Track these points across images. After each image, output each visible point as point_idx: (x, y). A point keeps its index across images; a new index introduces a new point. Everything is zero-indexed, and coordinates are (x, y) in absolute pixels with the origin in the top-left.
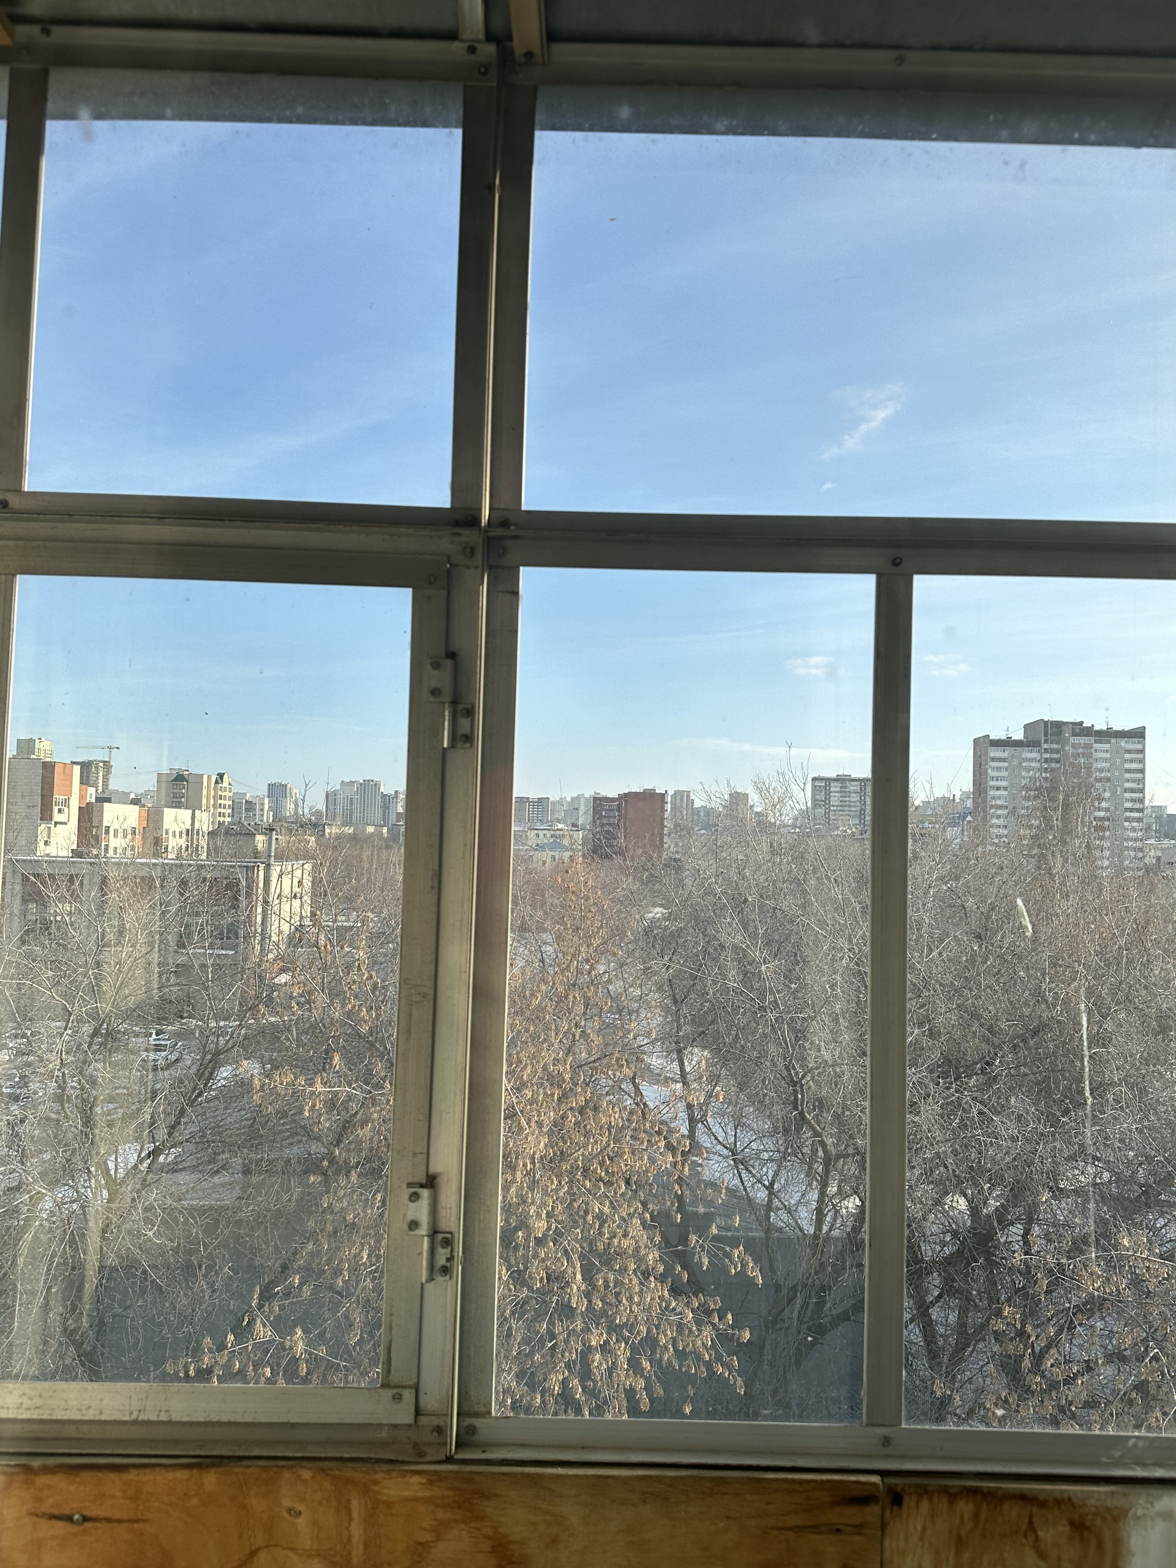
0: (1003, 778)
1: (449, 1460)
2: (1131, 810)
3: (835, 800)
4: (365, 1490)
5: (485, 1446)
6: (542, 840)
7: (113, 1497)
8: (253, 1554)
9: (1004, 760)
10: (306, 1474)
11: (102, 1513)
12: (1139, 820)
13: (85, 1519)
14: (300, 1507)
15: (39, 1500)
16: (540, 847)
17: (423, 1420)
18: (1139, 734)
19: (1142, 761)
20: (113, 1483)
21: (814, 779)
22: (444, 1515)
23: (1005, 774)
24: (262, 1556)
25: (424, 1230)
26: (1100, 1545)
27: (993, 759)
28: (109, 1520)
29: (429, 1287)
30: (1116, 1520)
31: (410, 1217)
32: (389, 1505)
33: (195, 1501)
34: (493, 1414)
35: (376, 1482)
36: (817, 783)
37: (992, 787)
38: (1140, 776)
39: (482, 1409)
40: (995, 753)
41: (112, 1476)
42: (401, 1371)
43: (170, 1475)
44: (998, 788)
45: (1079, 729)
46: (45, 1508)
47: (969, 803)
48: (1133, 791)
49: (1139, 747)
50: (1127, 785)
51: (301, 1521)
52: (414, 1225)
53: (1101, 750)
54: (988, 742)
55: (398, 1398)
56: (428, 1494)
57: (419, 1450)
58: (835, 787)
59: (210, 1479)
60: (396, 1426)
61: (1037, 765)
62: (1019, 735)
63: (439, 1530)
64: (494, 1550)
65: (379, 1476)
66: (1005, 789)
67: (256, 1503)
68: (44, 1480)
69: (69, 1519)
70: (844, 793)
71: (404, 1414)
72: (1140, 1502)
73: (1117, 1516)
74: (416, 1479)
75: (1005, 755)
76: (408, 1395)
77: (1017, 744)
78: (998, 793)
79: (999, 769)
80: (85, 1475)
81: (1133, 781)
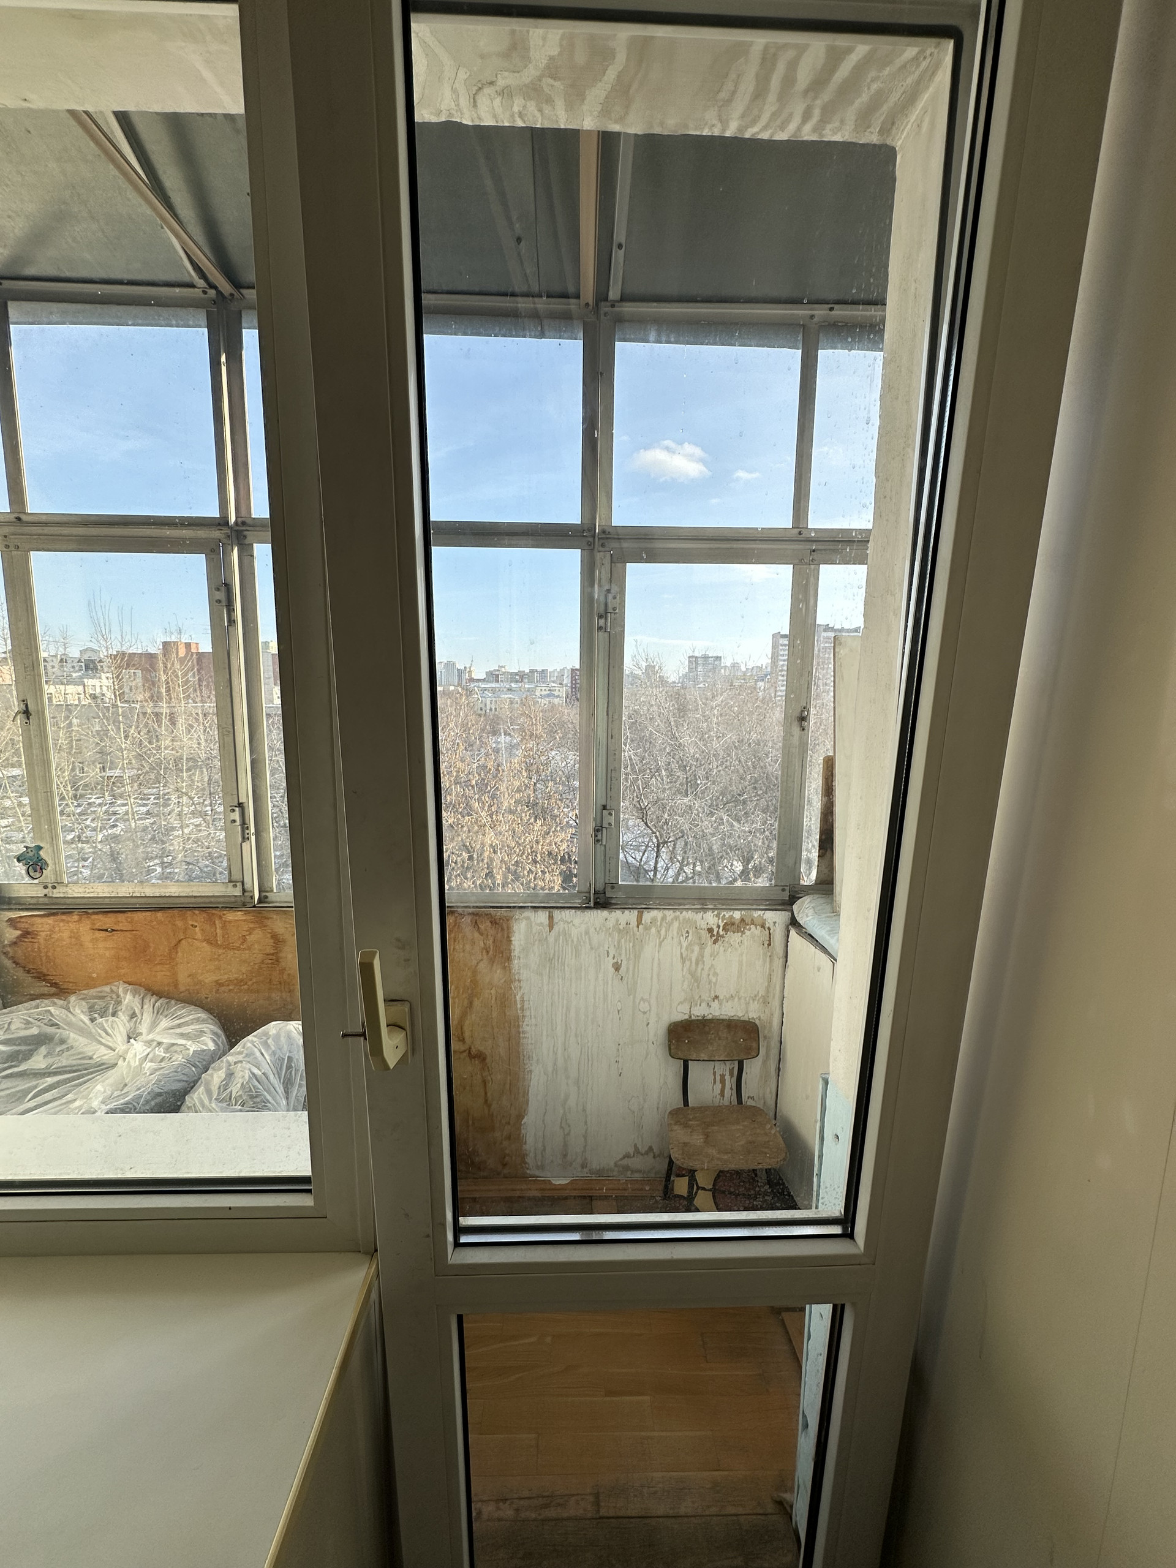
1: (254, 907)
3: (700, 667)
4: (221, 917)
5: (272, 902)
6: (544, 693)
7: (122, 922)
8: (180, 941)
10: (197, 912)
11: (119, 928)
13: (113, 930)
14: (196, 924)
15: (94, 924)
16: (542, 697)
17: (246, 894)
20: (121, 917)
21: (689, 657)
22: (252, 925)
24: (183, 941)
25: (238, 823)
26: (503, 929)
27: (781, 645)
28: (122, 931)
29: (243, 844)
30: (508, 920)
31: (232, 819)
32: (230, 922)
33: (155, 923)
34: (275, 891)
35: (224, 914)
37: (781, 660)
39: (269, 889)
41: (122, 915)
42: (236, 876)
43: (144, 914)
46: (96, 927)
47: (769, 669)
51: (197, 929)
52: (234, 821)
54: (779, 636)
55: (235, 886)
56: (244, 918)
57: (244, 905)
58: (701, 662)
59: (159, 915)
60: (236, 896)
63: (250, 931)
64: (272, 937)
65: (225, 912)
67: (180, 923)
68: (94, 917)
69: (106, 930)
70: (705, 664)
71: (238, 892)
72: (517, 914)
73: (508, 919)
74: (240, 913)
76: (239, 885)
79: (785, 650)
80: (110, 915)
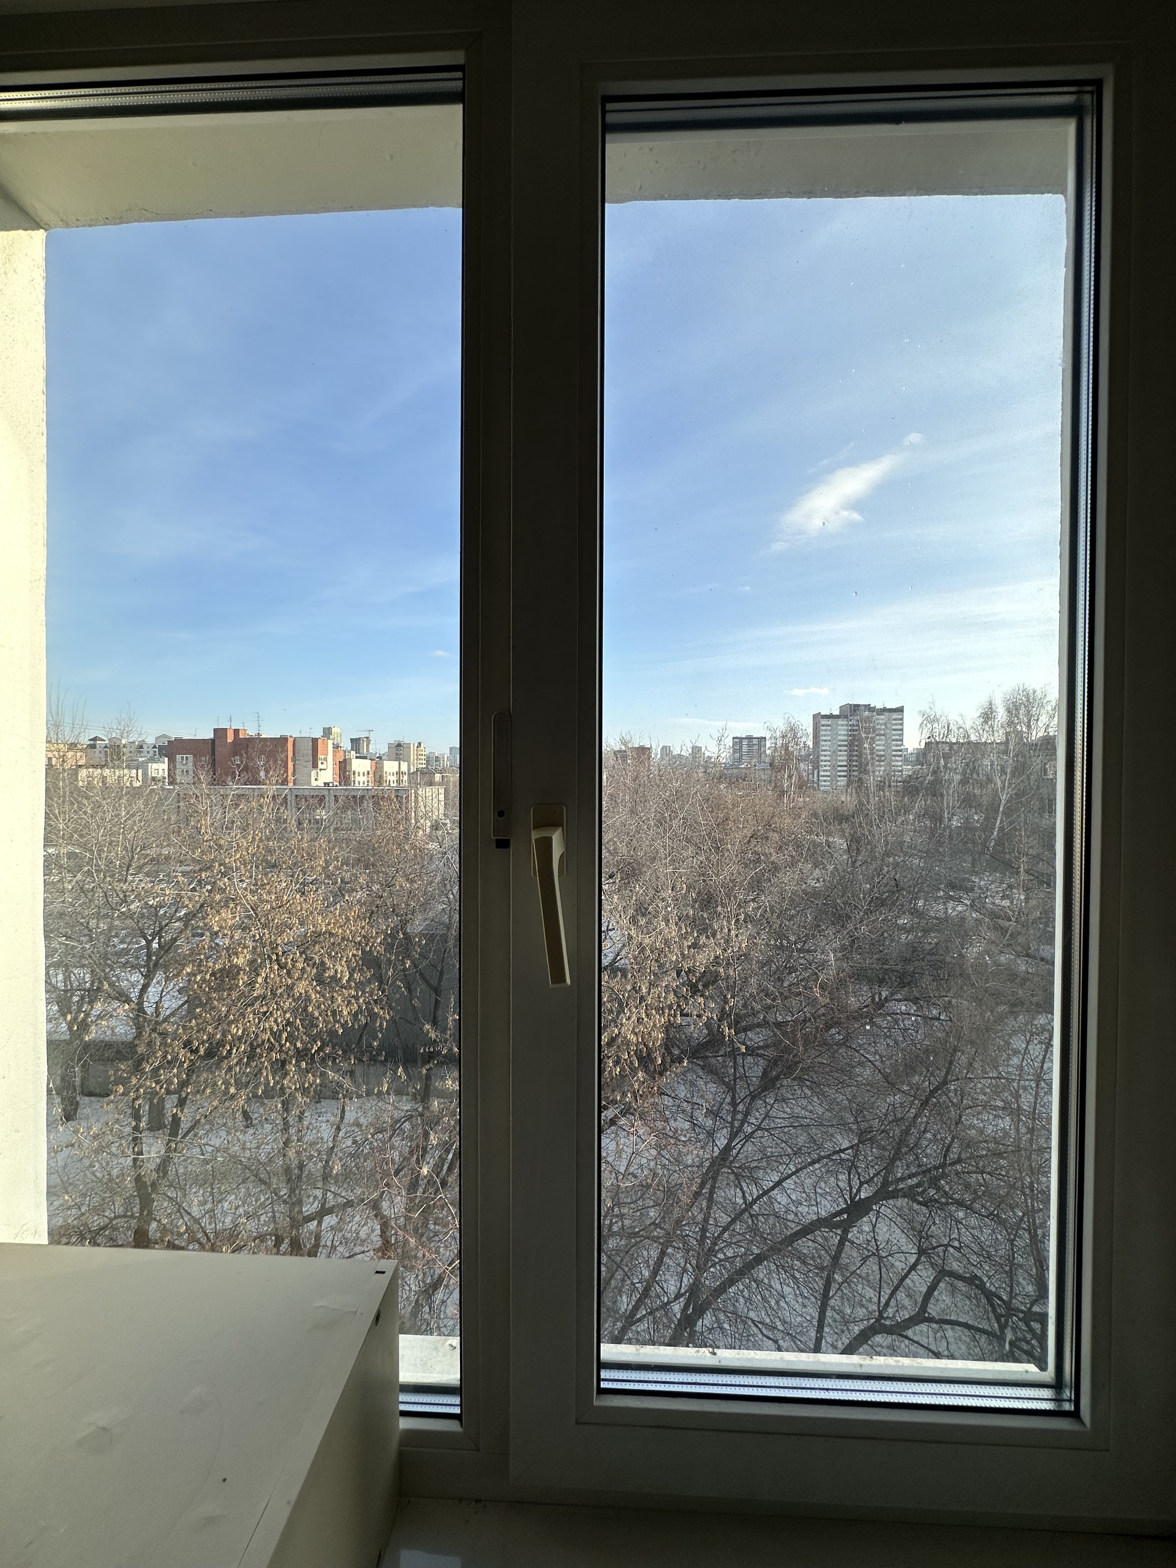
0: (828, 735)
2: (896, 751)
3: (745, 748)
9: (829, 725)
12: (901, 756)
18: (900, 710)
19: (902, 724)
21: (737, 737)
23: (829, 733)
27: (823, 726)
36: (735, 740)
37: (822, 740)
38: (901, 732)
40: (824, 722)
44: (826, 741)
45: (868, 707)
48: (897, 740)
49: (900, 717)
50: (893, 737)
53: (882, 718)
54: (821, 716)
58: (745, 742)
61: (846, 728)
62: (836, 712)
66: (829, 741)
70: (749, 746)
75: (829, 723)
77: (837, 717)
78: (825, 743)
79: (826, 730)
81: (897, 735)
